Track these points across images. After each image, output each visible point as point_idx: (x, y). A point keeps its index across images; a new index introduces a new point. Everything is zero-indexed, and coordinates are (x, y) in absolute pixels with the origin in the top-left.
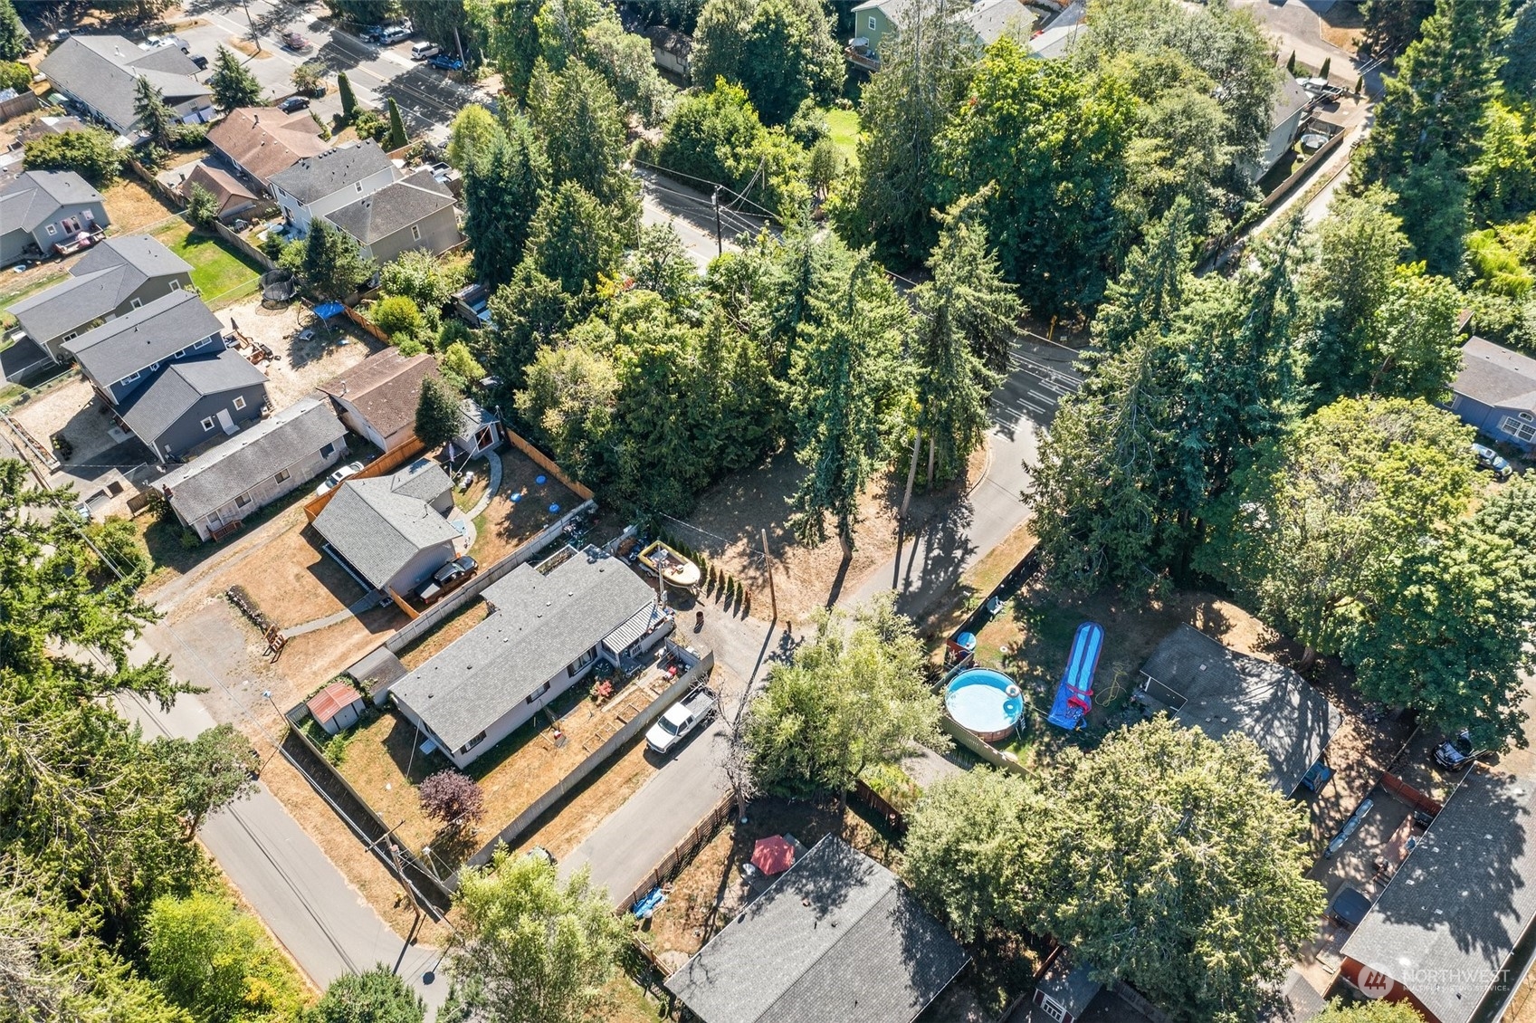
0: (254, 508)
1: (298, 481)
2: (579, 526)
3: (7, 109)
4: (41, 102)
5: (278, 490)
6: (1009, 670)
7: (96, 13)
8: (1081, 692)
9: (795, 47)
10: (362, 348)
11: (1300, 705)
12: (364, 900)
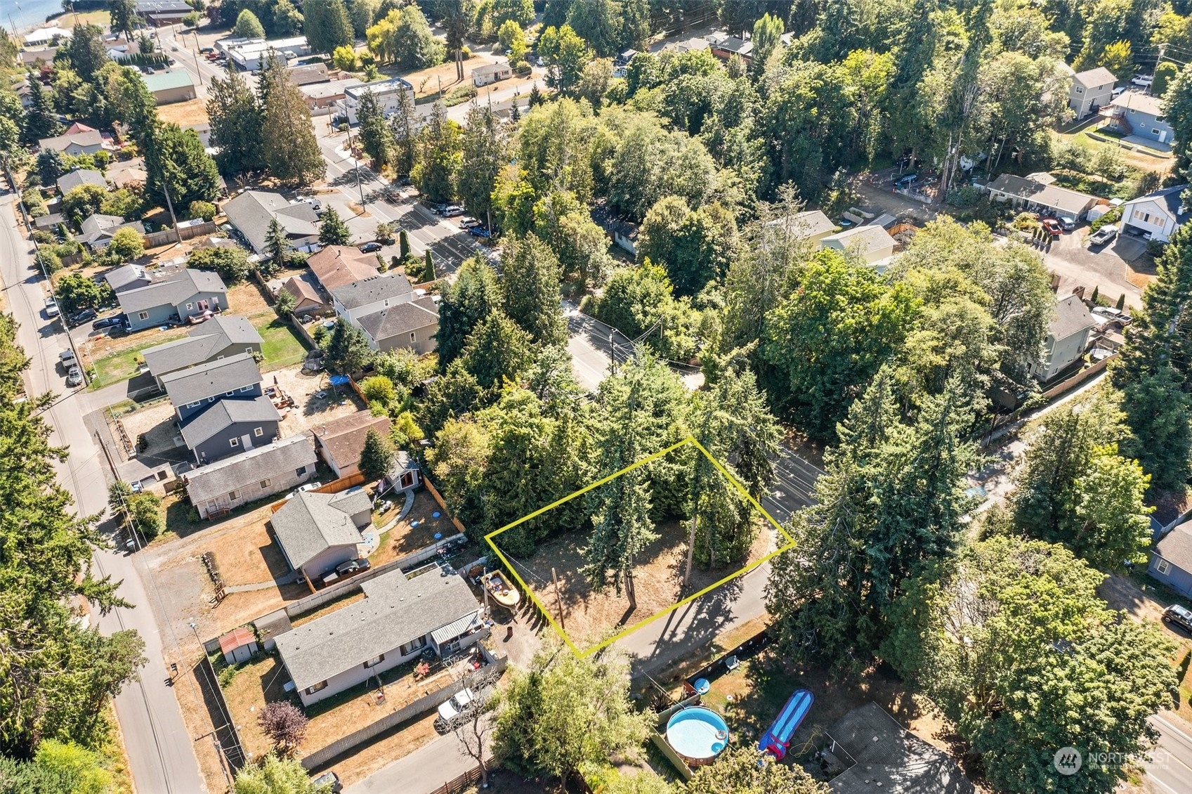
0: (242, 503)
1: (277, 489)
2: (449, 551)
3: (195, 230)
4: (217, 228)
5: (261, 493)
6: (728, 715)
7: (272, 178)
8: (780, 742)
9: (708, 244)
10: (353, 408)
11: (948, 785)
12: (205, 786)
